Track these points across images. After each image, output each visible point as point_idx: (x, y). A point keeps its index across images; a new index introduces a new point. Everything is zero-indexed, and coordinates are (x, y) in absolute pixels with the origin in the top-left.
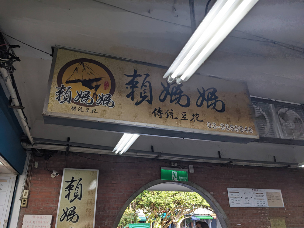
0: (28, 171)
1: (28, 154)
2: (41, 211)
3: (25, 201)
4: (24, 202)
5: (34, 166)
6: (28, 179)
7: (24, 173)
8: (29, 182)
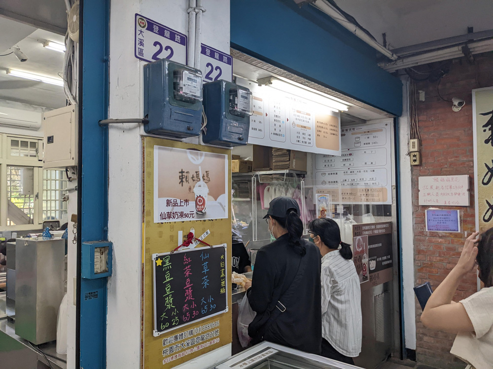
0: (411, 108)
2: (446, 169)
3: (414, 156)
4: (415, 158)
5: (418, 98)
6: (413, 121)
7: (404, 112)
8: (416, 126)
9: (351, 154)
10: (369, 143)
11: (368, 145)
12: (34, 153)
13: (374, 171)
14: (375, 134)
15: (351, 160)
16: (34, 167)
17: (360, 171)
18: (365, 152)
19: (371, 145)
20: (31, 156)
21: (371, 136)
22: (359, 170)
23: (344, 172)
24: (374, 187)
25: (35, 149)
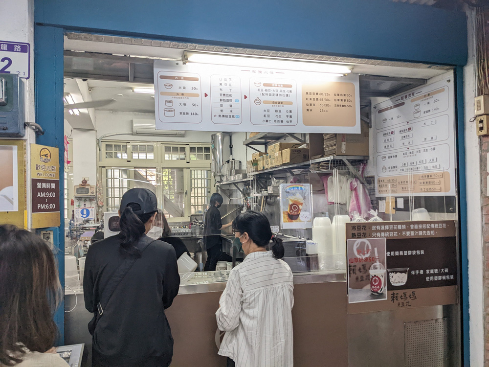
0: (478, 50)
1: (468, 13)
3: (481, 122)
4: (481, 125)
6: (481, 69)
7: (470, 59)
9: (409, 129)
10: (429, 111)
11: (429, 113)
12: (182, 156)
13: (434, 149)
14: (436, 97)
15: (411, 136)
16: (183, 168)
17: (420, 151)
18: (425, 124)
19: (431, 112)
20: (181, 159)
21: (431, 100)
22: (418, 150)
23: (404, 154)
24: (435, 171)
25: (183, 153)
